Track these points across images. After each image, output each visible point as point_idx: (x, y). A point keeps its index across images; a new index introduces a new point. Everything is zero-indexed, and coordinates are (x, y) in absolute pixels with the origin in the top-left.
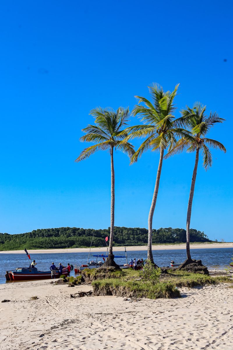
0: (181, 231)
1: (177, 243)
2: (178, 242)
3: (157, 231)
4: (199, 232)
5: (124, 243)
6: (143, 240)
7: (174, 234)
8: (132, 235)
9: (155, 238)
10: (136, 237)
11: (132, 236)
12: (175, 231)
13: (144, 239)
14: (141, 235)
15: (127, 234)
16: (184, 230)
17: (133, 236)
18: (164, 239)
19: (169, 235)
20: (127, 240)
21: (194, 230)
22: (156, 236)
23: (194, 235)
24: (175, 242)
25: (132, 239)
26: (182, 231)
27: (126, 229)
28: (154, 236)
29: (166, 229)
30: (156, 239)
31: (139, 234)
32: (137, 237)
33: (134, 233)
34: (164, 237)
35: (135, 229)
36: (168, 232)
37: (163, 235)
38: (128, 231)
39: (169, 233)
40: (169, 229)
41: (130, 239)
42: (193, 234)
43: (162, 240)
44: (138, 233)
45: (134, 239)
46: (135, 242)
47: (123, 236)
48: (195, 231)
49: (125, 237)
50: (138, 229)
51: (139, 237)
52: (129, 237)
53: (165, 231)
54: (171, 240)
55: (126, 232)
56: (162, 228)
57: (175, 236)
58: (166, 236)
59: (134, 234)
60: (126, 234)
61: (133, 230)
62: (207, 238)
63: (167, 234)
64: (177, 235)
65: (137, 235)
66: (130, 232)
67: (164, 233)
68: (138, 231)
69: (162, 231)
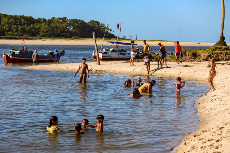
0: (79, 22)
1: (76, 38)
2: (76, 37)
3: (48, 20)
4: (103, 25)
5: (4, 34)
6: (30, 33)
7: (70, 26)
8: (15, 24)
9: (46, 30)
10: (20, 27)
11: (15, 26)
12: (72, 22)
13: (31, 30)
14: (27, 26)
15: (8, 23)
16: (83, 21)
17: (16, 26)
18: (57, 32)
19: (63, 27)
20: (8, 31)
21: (96, 22)
22: (47, 28)
23: (96, 28)
24: (73, 37)
25: (15, 30)
26: (81, 23)
27: (5, 16)
28: (45, 28)
29: (60, 19)
30: (47, 32)
31: (24, 24)
32: (21, 29)
33: (16, 22)
34: (57, 29)
35: (18, 17)
36: (62, 23)
37: (57, 26)
38: (9, 19)
39: (64, 25)
40: (64, 19)
41: (12, 31)
42: (95, 27)
43: (55, 33)
44: (22, 23)
45: (17, 31)
46: (19, 35)
47: (1, 26)
48: (98, 23)
49: (5, 27)
50: (22, 17)
51: (24, 27)
52: (11, 27)
53: (58, 22)
54: (67, 34)
55: (6, 21)
56: (54, 18)
57: (71, 28)
58: (60, 28)
59: (17, 23)
60: (6, 23)
61: (15, 18)
62: (112, 33)
63: (61, 25)
64: (74, 28)
65: (21, 25)
66: (11, 20)
67: (58, 24)
68: (23, 20)
69: (55, 22)
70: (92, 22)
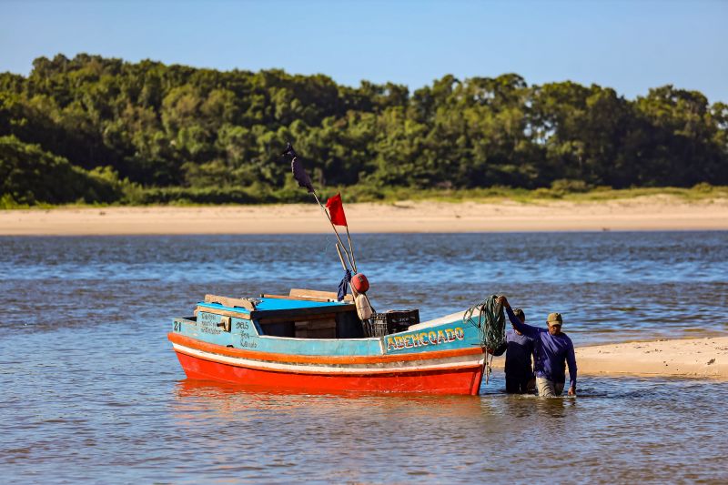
0: (590, 102)
1: (573, 190)
2: (576, 184)
3: (418, 96)
5: (177, 178)
6: (321, 166)
7: (537, 123)
8: (235, 122)
9: (407, 151)
10: (264, 137)
11: (238, 131)
12: (550, 101)
13: (324, 152)
14: (301, 129)
15: (198, 113)
16: (613, 93)
17: (245, 131)
18: (469, 156)
19: (502, 129)
20: (201, 158)
21: (684, 95)
22: (415, 135)
23: (685, 133)
24: (556, 184)
25: (236, 154)
26: (601, 105)
27: (182, 75)
28: (400, 137)
29: (482, 83)
30: (412, 158)
31: (288, 117)
32: (274, 143)
33: (245, 107)
34: (469, 144)
35: (254, 81)
36: (496, 111)
37: (466, 127)
38: (205, 94)
39: (507, 116)
40: (507, 88)
41: (224, 155)
42: (681, 124)
43: (455, 163)
44: (273, 111)
45: (249, 156)
46: (262, 178)
47: (163, 129)
48: (696, 100)
49: (186, 136)
50: (275, 78)
51: (287, 135)
52: (214, 137)
53: (471, 102)
54: (522, 170)
55: (190, 101)
56: (449, 79)
57: (545, 137)
58: (482, 136)
59: (249, 113)
60: (186, 115)
61: (237, 83)
63: (489, 120)
64: (562, 136)
65: (270, 122)
66: (216, 96)
67: (472, 116)
68: (279, 96)
69: (454, 101)
70: (664, 95)
